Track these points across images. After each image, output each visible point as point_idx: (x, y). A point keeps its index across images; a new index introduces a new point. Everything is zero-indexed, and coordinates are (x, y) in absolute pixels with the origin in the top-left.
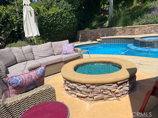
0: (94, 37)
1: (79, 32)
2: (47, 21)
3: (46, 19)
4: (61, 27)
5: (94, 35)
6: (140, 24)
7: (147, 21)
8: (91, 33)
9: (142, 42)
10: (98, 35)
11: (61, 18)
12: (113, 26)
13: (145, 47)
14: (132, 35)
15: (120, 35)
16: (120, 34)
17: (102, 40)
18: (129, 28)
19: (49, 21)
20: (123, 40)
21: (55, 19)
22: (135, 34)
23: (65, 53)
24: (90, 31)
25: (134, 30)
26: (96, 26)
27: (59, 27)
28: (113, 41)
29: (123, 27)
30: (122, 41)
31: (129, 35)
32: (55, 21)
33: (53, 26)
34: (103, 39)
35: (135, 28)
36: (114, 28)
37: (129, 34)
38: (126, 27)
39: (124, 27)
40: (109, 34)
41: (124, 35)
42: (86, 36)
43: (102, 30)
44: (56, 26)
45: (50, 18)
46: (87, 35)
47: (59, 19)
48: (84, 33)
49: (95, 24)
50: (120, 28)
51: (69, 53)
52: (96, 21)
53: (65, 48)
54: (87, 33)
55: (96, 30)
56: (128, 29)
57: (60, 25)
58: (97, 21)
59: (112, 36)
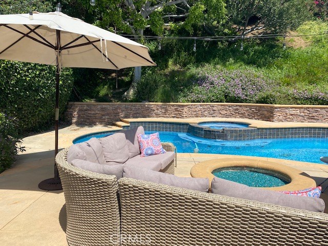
0: (108, 117)
1: (72, 105)
2: (21, 77)
3: (21, 72)
4: (47, 93)
5: (108, 114)
6: (188, 101)
7: (198, 96)
8: (103, 109)
9: (208, 131)
10: (116, 113)
11: (49, 73)
12: (144, 100)
13: (213, 139)
14: (178, 118)
15: (157, 117)
16: (158, 115)
17: (129, 125)
18: (173, 105)
19: (25, 76)
20: (168, 126)
21: (38, 73)
22: (183, 117)
23: (150, 152)
24: (100, 105)
25: (182, 109)
26: (107, 95)
27: (43, 93)
28: (149, 128)
29: (163, 103)
30: (166, 128)
31: (173, 117)
32: (37, 78)
33: (31, 89)
34: (131, 123)
35: (183, 106)
36: (147, 103)
37: (173, 115)
38: (168, 103)
39: (165, 103)
40: (138, 113)
41: (164, 117)
42: (90, 115)
43: (124, 106)
44: (37, 91)
45: (28, 70)
46: (93, 112)
47: (46, 74)
48: (85, 108)
49: (104, 92)
50: (158, 105)
51: (157, 153)
52: (106, 87)
53: (148, 143)
54: (93, 108)
55: (112, 105)
56: (172, 108)
57: (45, 88)
58: (108, 87)
59: (143, 117)
